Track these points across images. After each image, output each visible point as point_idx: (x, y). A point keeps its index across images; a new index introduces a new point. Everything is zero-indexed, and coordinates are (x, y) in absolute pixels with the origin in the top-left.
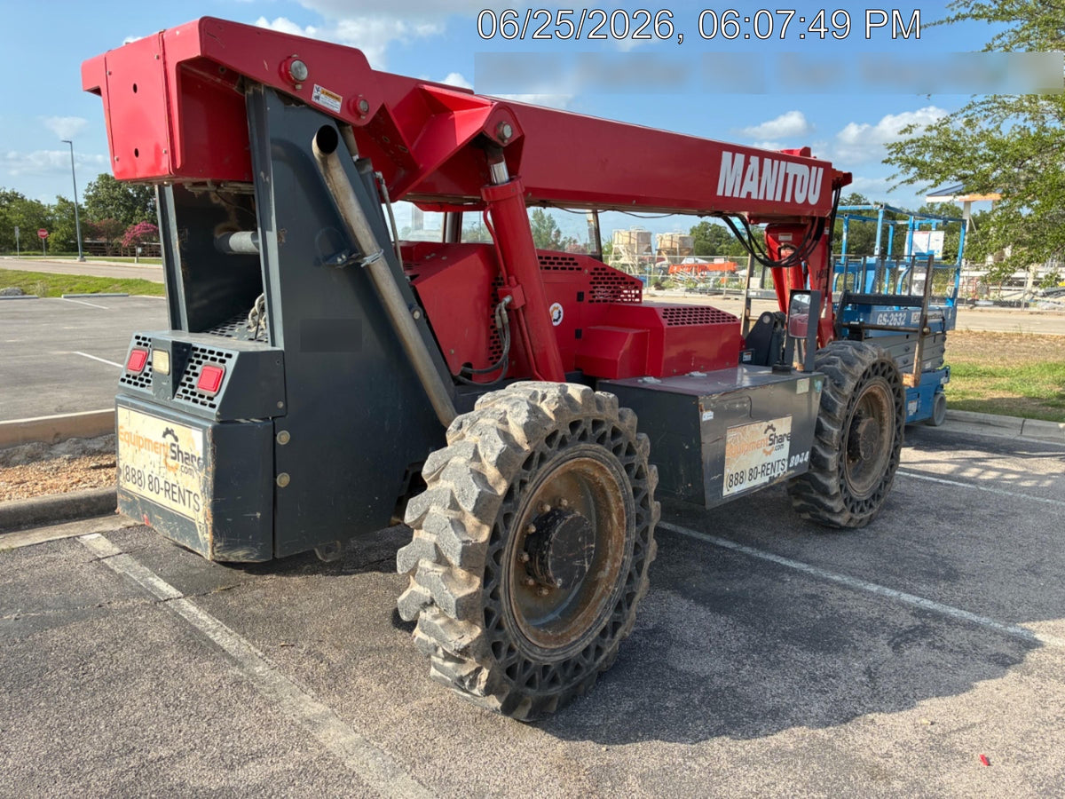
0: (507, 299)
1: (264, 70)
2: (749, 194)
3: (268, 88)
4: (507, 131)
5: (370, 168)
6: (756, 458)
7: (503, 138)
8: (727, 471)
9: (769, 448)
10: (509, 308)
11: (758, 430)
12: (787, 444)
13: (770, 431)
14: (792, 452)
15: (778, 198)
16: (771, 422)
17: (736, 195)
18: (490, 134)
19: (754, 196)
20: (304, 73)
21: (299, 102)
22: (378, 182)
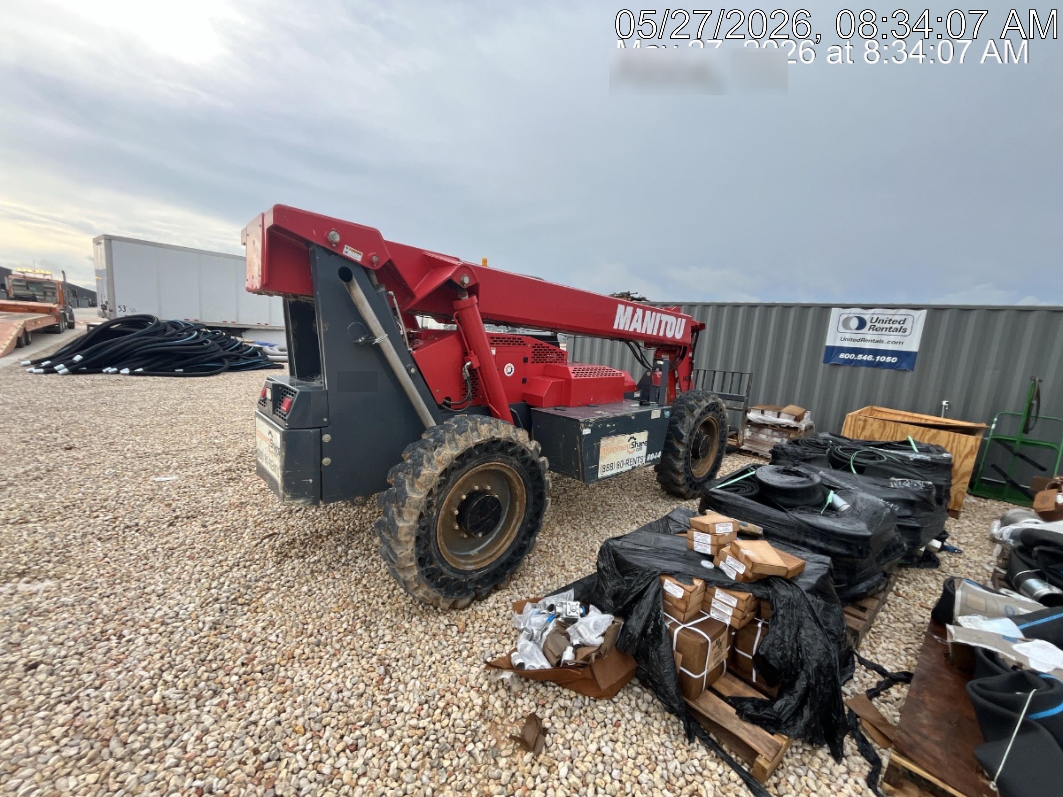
0: (468, 364)
1: (313, 235)
2: (635, 329)
3: (318, 246)
4: (466, 280)
5: (383, 289)
6: (623, 456)
7: (463, 283)
8: (601, 463)
9: (631, 450)
10: (470, 369)
11: (624, 439)
12: (644, 448)
13: (632, 440)
14: (649, 452)
15: (655, 333)
16: (632, 435)
17: (626, 329)
18: (456, 280)
19: (639, 331)
20: (337, 238)
21: (336, 254)
22: (390, 297)
